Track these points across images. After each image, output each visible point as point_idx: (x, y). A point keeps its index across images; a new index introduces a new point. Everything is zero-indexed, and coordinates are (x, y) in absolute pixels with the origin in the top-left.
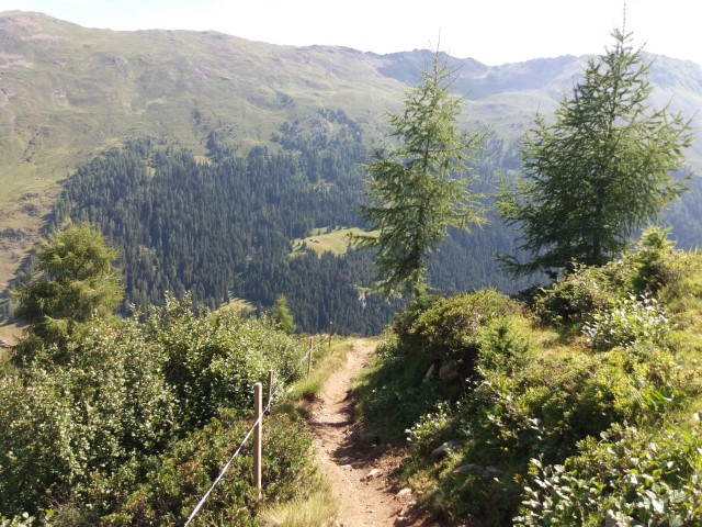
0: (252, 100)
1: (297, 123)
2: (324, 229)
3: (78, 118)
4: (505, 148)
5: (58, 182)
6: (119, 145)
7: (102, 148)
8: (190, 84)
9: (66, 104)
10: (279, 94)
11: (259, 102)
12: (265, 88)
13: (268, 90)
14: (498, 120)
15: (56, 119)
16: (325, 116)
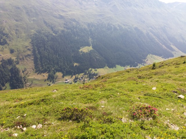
0: (54, 17)
1: (67, 23)
2: (82, 47)
3: (21, 25)
4: (107, 26)
5: (30, 43)
6: (35, 32)
7: (32, 33)
8: (39, 13)
9: (15, 21)
10: (59, 15)
11: (56, 17)
13: (56, 13)
14: (103, 18)
15: (17, 26)
16: (72, 20)
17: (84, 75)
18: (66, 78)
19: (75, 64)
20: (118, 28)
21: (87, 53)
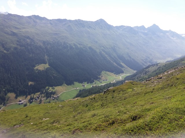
0: (5, 33)
11: (8, 34)
12: (6, 29)
13: (8, 30)
16: (25, 38)
17: (40, 94)
18: (20, 98)
19: (30, 83)
20: (74, 46)
21: (43, 71)
